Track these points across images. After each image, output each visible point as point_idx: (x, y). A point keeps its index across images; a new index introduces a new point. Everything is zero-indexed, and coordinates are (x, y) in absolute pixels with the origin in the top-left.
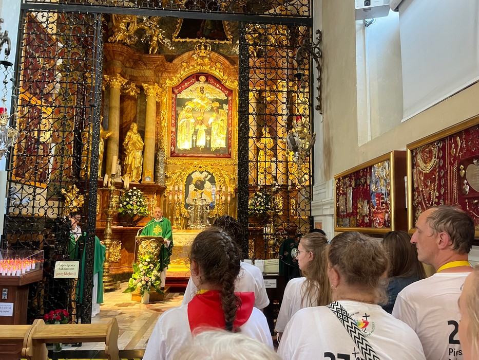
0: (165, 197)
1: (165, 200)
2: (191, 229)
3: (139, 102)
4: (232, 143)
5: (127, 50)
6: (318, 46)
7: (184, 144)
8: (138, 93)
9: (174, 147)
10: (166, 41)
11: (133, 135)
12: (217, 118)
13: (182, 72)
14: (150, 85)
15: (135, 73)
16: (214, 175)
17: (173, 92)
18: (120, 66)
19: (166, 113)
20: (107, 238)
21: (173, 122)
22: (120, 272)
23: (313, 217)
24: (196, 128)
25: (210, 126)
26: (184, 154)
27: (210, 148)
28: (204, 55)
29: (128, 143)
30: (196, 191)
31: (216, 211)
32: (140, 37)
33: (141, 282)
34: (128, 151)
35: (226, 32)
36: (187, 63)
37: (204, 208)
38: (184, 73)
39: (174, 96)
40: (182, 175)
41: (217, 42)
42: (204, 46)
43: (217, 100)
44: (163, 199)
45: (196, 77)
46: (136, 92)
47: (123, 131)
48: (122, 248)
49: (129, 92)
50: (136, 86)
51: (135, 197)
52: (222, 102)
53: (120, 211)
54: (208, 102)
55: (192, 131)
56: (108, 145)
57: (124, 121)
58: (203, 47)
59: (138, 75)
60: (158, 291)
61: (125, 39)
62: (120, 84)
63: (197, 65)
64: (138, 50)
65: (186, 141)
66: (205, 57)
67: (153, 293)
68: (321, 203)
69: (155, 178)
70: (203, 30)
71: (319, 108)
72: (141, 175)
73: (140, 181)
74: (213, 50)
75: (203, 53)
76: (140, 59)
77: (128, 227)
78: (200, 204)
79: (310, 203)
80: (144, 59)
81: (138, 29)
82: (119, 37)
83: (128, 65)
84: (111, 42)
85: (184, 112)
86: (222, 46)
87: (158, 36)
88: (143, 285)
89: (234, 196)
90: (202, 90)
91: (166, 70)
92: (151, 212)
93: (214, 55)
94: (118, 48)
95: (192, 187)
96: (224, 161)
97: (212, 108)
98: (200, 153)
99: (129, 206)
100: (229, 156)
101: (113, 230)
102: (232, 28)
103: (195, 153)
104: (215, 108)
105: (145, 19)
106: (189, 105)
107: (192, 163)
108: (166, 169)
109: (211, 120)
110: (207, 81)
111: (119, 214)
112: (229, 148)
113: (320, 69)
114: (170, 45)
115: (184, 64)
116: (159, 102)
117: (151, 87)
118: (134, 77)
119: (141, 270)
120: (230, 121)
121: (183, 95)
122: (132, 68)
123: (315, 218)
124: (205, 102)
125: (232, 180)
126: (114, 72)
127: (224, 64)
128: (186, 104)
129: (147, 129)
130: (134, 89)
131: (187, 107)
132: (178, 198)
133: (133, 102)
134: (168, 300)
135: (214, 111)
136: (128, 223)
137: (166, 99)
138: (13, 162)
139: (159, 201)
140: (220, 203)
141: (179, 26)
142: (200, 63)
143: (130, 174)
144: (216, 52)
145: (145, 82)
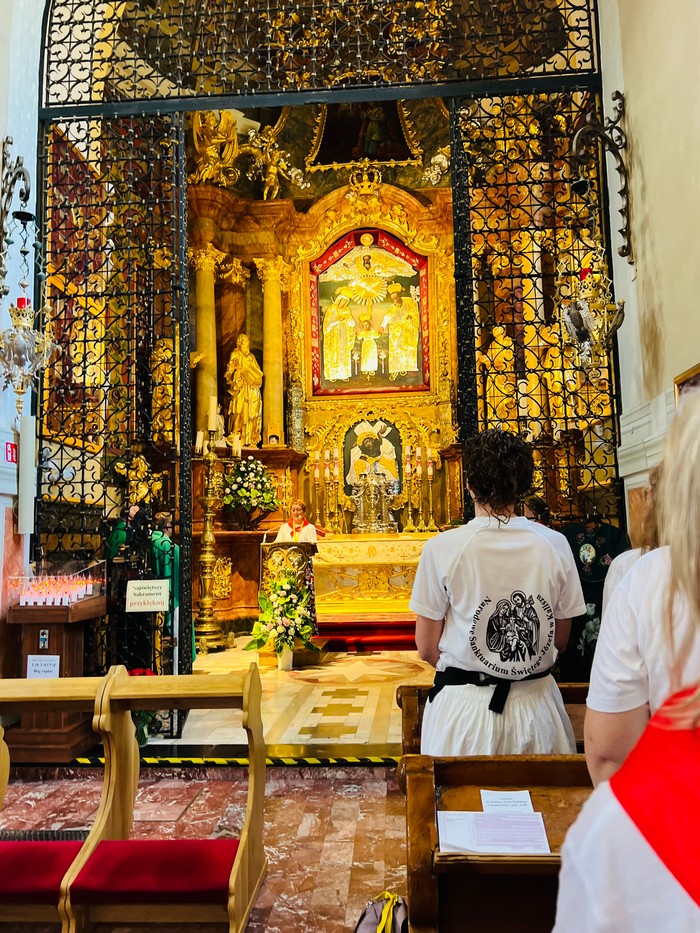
0: (307, 473)
1: (307, 480)
2: (359, 532)
3: (248, 295)
4: (431, 362)
5: (223, 196)
6: (618, 125)
7: (337, 370)
8: (246, 279)
9: (318, 376)
10: (294, 172)
11: (242, 359)
12: (399, 315)
13: (327, 231)
14: (268, 259)
15: (240, 239)
16: (397, 426)
17: (312, 271)
18: (211, 228)
19: (301, 312)
20: (206, 551)
21: (314, 329)
22: (233, 617)
23: (622, 480)
24: (360, 338)
25: (386, 332)
26: (338, 390)
27: (387, 375)
28: (369, 191)
29: (233, 374)
30: (365, 459)
31: (406, 496)
32: (244, 171)
33: (276, 628)
34: (235, 388)
35: (410, 142)
36: (336, 211)
37: (383, 491)
38: (330, 232)
39: (314, 279)
40: (336, 429)
41: (393, 165)
42: (368, 174)
43: (398, 279)
44: (302, 478)
45: (355, 237)
46: (243, 276)
47: (224, 351)
48: (233, 572)
49: (230, 276)
50: (243, 264)
51: (252, 475)
52: (406, 283)
53: (227, 501)
54: (379, 285)
55: (351, 345)
56: (199, 380)
57: (224, 333)
58: (365, 177)
59: (244, 243)
60: (308, 645)
61: (218, 175)
62: (213, 263)
63: (356, 213)
64: (242, 196)
65: (341, 366)
66: (371, 195)
67: (300, 650)
68: (641, 446)
69: (288, 438)
70: (363, 144)
71: (626, 251)
72: (261, 434)
73: (259, 445)
74: (385, 180)
75: (366, 187)
76: (248, 211)
77: (242, 532)
78: (374, 483)
79: (615, 451)
80: (255, 212)
81: (240, 155)
82: (207, 173)
83: (225, 225)
84: (193, 184)
85: (333, 308)
86: (403, 172)
87: (277, 164)
88: (280, 635)
89: (439, 466)
90: (367, 261)
91: (296, 229)
92: (284, 501)
93: (388, 190)
94: (206, 193)
95: (356, 453)
96: (417, 398)
97: (388, 295)
98: (369, 386)
99: (243, 493)
100: (426, 386)
101: (216, 537)
102: (422, 133)
103: (358, 385)
104: (393, 296)
105: (252, 135)
106: (344, 295)
107: (354, 407)
108: (305, 419)
109: (387, 319)
110: (376, 243)
111: (226, 507)
112: (424, 373)
113: (623, 171)
114: (301, 180)
115: (331, 214)
116: (287, 293)
117: (270, 263)
118: (238, 247)
119: (275, 605)
120: (425, 319)
121: (332, 275)
122: (233, 230)
123: (627, 482)
124: (374, 285)
125: (435, 435)
126: (201, 240)
127: (408, 206)
128: (337, 293)
129: (266, 346)
130: (238, 270)
131: (339, 298)
132: (331, 474)
133: (238, 295)
134: (327, 663)
135: (392, 302)
136: (241, 525)
137: (300, 285)
138: (42, 402)
139: (296, 481)
140: (413, 481)
141: (318, 142)
142: (360, 208)
143: (241, 431)
144: (391, 183)
145: (258, 255)
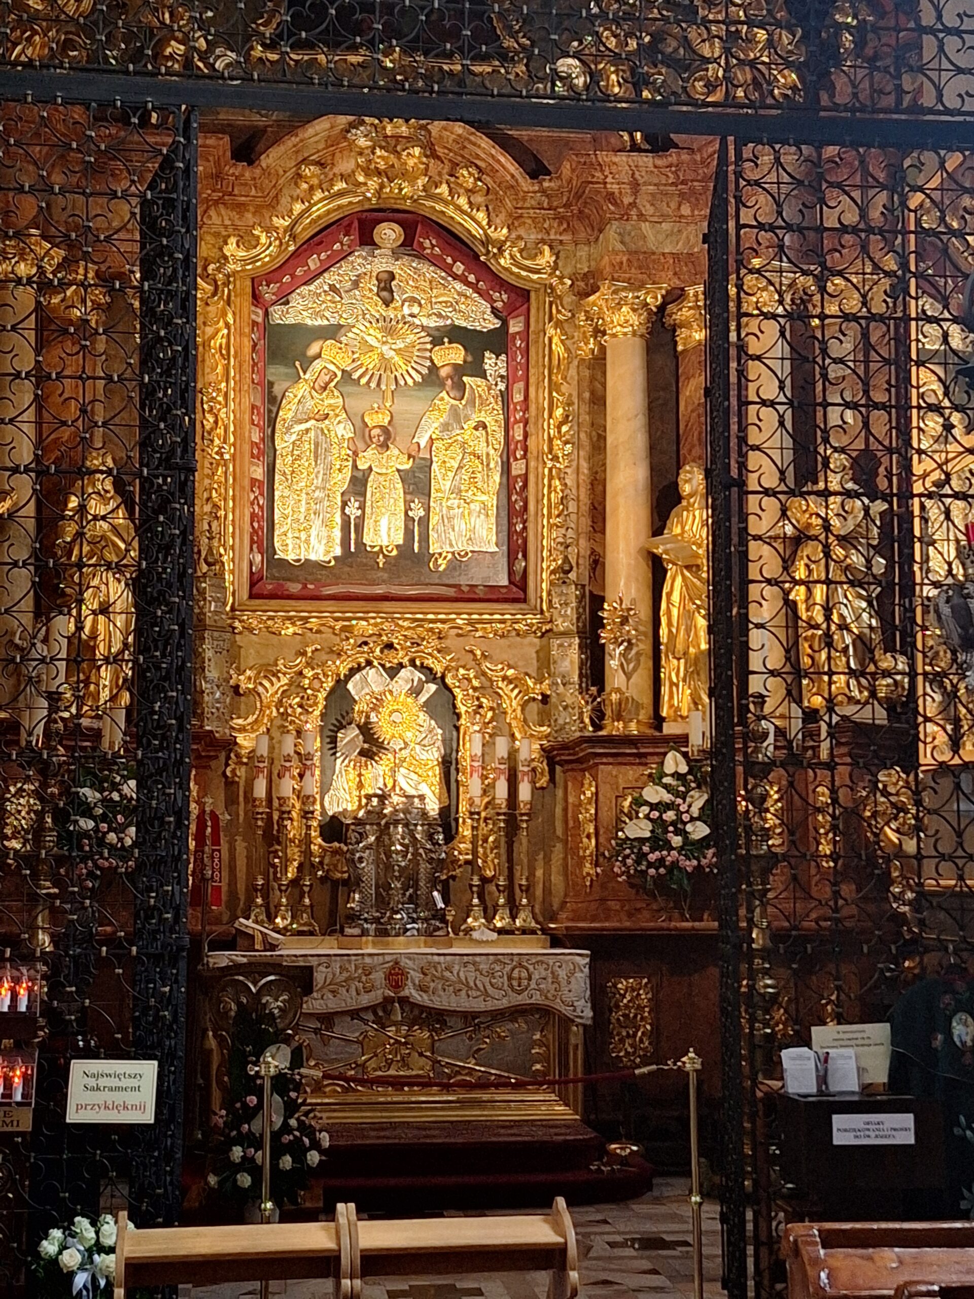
4: (531, 535)
7: (306, 537)
9: (263, 550)
12: (457, 418)
17: (256, 298)
21: (257, 436)
24: (362, 465)
25: (424, 454)
26: (311, 587)
28: (405, 130)
38: (307, 212)
39: (260, 316)
40: (305, 682)
43: (456, 334)
45: (361, 226)
52: (476, 344)
54: (412, 344)
55: (342, 480)
63: (369, 173)
65: (317, 527)
85: (302, 389)
91: (225, 199)
93: (450, 131)
96: (497, 619)
98: (382, 580)
100: (516, 590)
103: (357, 581)
106: (327, 359)
108: (233, 656)
109: (430, 427)
110: (409, 244)
112: (513, 558)
115: (310, 171)
121: (302, 309)
124: (400, 344)
127: (492, 172)
128: (311, 353)
131: (317, 365)
135: (442, 385)
142: (380, 164)
